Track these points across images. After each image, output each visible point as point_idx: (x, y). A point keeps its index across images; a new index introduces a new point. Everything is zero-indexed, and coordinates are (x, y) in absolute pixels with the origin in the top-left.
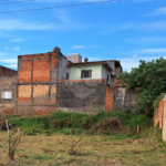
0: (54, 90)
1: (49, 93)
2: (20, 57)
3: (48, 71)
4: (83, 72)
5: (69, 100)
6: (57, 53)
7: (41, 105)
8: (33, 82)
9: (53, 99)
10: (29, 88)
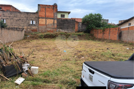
0: (56, 22)
1: (54, 23)
2: (39, 5)
3: (53, 13)
4: (61, 15)
5: (62, 26)
6: (55, 6)
7: (50, 28)
8: (46, 18)
9: (56, 26)
10: (44, 20)
